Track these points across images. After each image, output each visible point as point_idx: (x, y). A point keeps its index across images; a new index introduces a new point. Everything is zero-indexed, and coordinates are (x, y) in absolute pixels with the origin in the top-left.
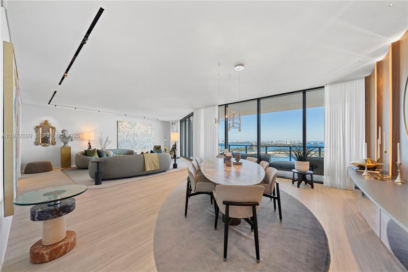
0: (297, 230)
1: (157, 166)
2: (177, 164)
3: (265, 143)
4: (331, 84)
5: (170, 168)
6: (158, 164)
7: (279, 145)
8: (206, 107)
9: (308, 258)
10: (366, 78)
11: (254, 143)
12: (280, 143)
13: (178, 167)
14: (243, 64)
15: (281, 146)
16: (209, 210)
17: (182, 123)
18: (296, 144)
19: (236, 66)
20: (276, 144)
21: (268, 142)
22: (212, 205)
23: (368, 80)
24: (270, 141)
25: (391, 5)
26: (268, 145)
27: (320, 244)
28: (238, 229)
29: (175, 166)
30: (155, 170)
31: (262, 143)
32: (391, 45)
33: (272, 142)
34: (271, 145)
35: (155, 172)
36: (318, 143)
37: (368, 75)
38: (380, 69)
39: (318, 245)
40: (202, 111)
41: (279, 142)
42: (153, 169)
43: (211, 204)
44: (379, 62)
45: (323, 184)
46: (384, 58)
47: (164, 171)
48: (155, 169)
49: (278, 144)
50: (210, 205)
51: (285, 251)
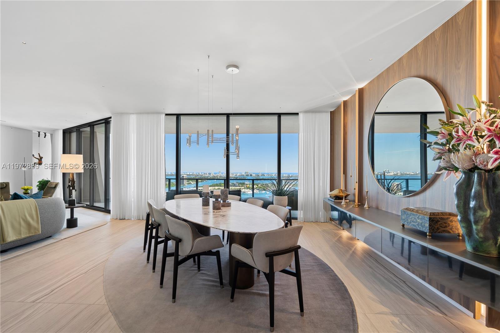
0: (308, 271)
1: (35, 228)
2: (76, 219)
3: (200, 175)
4: (304, 112)
5: (61, 230)
6: (38, 223)
7: (219, 178)
8: (141, 113)
9: (333, 292)
10: (331, 112)
11: (185, 174)
12: (220, 175)
13: (78, 225)
14: (238, 67)
15: (221, 178)
16: (201, 279)
17: (67, 135)
18: (237, 176)
19: (228, 67)
20: (215, 176)
21: (205, 174)
22: (201, 272)
23: (332, 114)
24: (208, 172)
25: (371, 59)
26: (205, 177)
27: (332, 276)
28: (257, 290)
29: (72, 223)
30: (30, 237)
31: (197, 175)
32: (357, 89)
33: (210, 174)
34: (209, 178)
35: (28, 241)
36: (260, 175)
37: (332, 110)
38: (346, 108)
39: (331, 278)
40: (133, 119)
41: (218, 174)
42: (23, 236)
43: (197, 271)
44: (345, 101)
45: (297, 219)
46: (349, 99)
47: (50, 237)
48: (31, 235)
49: (217, 176)
50: (197, 273)
51: (314, 294)
